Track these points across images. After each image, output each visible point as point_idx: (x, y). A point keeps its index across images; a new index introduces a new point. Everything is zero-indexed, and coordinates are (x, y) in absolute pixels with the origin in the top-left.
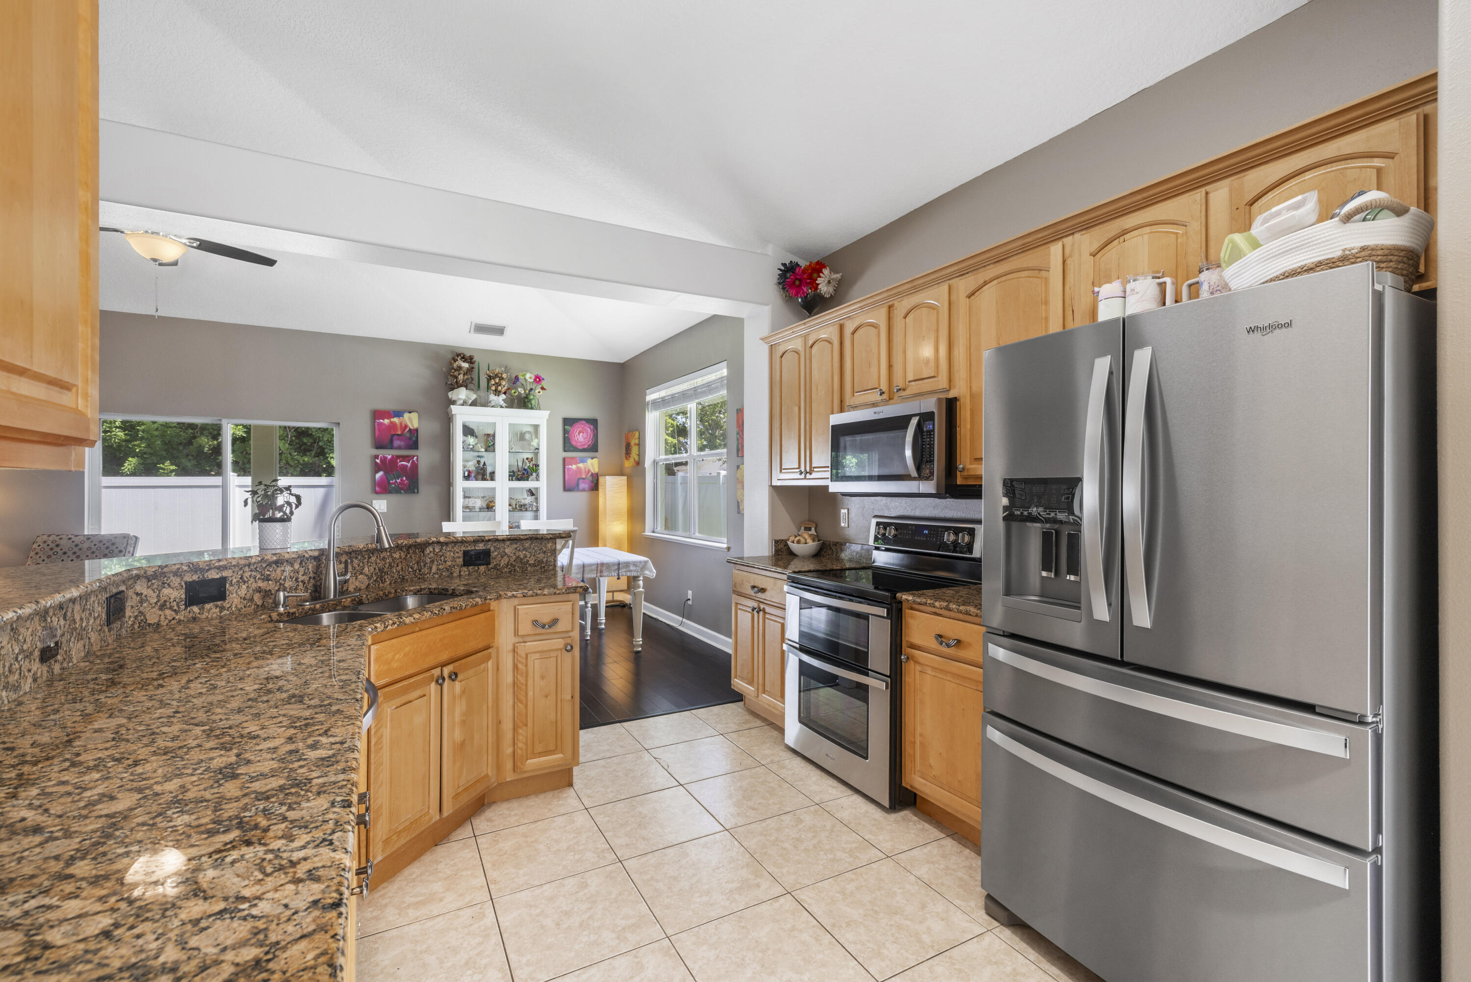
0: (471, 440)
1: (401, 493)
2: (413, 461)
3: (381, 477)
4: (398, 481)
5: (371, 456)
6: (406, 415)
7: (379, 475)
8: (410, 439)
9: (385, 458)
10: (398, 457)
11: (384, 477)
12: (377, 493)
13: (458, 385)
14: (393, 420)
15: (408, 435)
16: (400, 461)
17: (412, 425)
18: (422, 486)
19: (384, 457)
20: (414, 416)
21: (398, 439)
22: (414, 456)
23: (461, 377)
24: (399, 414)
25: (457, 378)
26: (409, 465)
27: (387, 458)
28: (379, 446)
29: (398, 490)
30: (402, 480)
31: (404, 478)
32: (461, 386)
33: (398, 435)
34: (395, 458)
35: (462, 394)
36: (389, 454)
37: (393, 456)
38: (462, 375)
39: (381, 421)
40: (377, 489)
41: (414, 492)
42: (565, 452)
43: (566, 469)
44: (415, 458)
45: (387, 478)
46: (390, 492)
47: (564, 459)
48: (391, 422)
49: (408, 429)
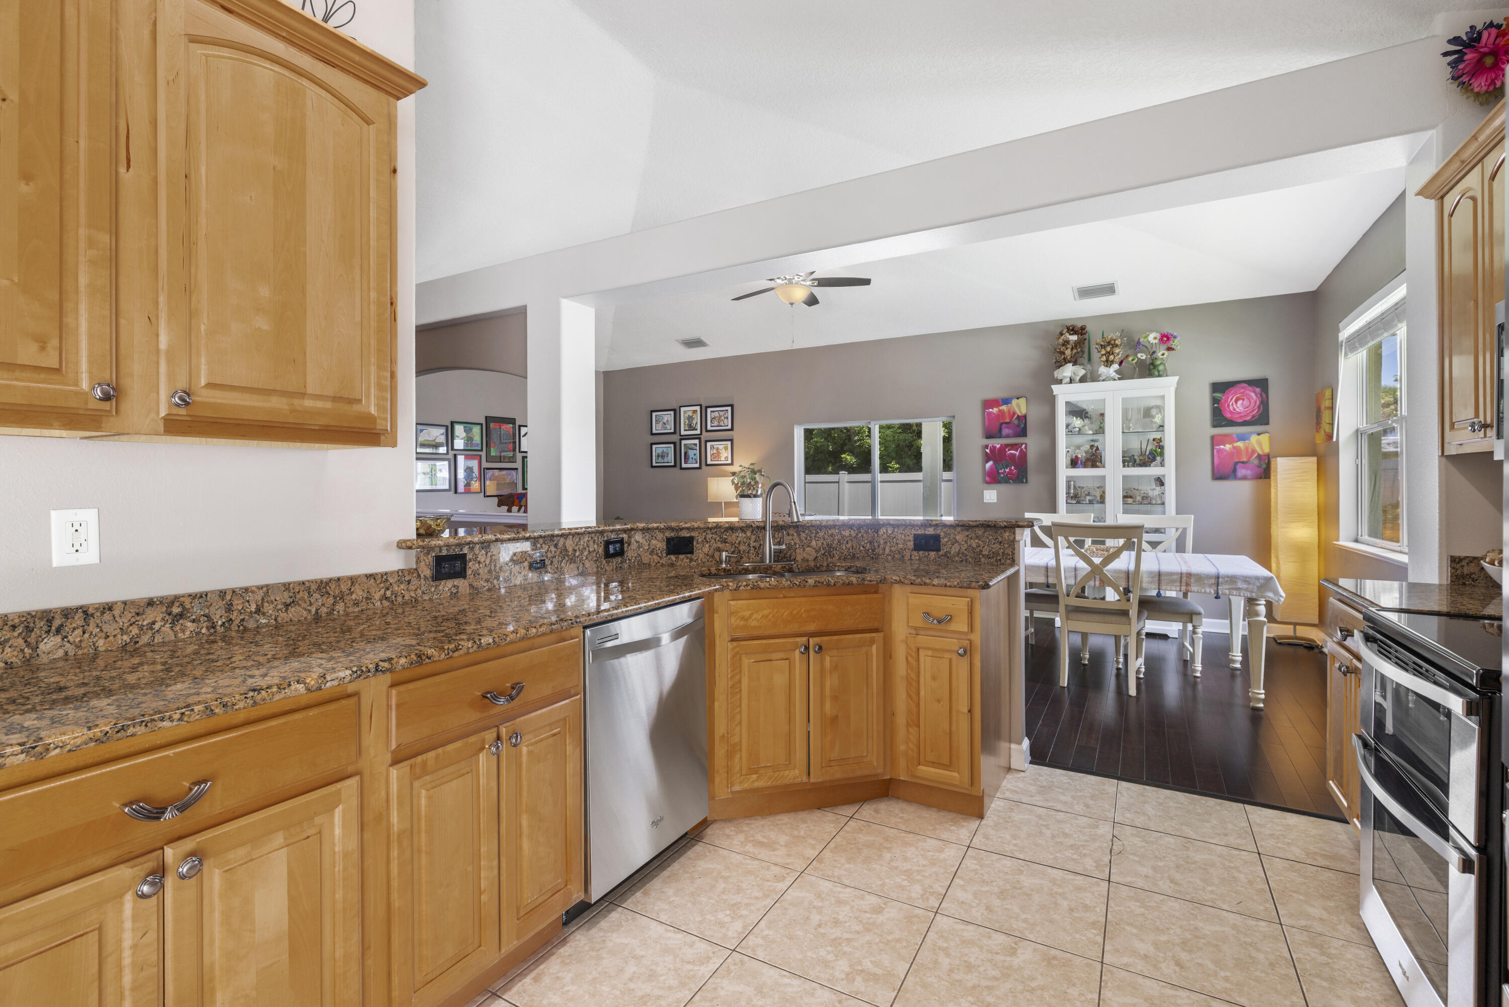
0: (1077, 422)
1: (1010, 483)
2: (1022, 449)
3: (991, 467)
4: (1007, 470)
5: (983, 446)
6: (1014, 402)
7: (990, 463)
8: (1018, 426)
9: (994, 447)
10: (1007, 445)
11: (994, 466)
12: (987, 483)
13: (1066, 361)
14: (1001, 408)
15: (1016, 422)
16: (1009, 450)
17: (1020, 411)
18: (1032, 476)
20: (1022, 401)
21: (1007, 428)
22: (1022, 444)
23: (1068, 352)
24: (1007, 401)
25: (1064, 354)
26: (1017, 453)
27: (996, 447)
29: (1006, 480)
30: (1010, 469)
31: (1013, 468)
32: (1069, 362)
33: (1006, 423)
34: (1004, 447)
35: (1068, 370)
36: (997, 443)
37: (1001, 445)
38: (1069, 350)
39: (991, 410)
40: (987, 479)
41: (1023, 482)
42: (1214, 426)
43: (1215, 451)
44: (1024, 446)
45: (996, 468)
46: (999, 482)
47: (1213, 438)
48: (1000, 411)
49: (1016, 416)
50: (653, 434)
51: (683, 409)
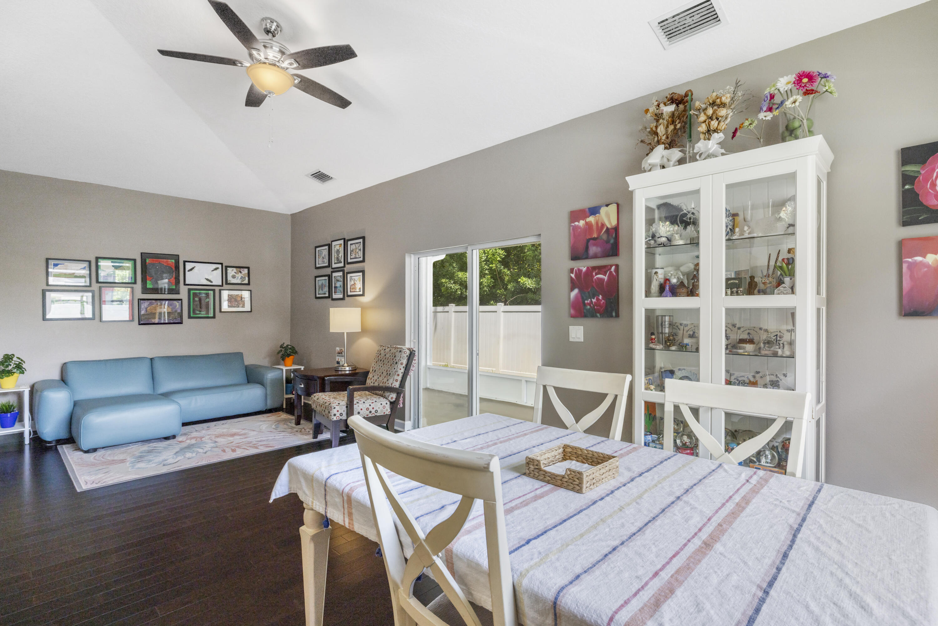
1: (597, 317)
2: (611, 272)
3: (576, 296)
4: (594, 300)
5: (568, 270)
6: (603, 210)
7: (576, 291)
8: (607, 242)
9: (580, 271)
10: (594, 268)
11: (579, 295)
12: (572, 316)
13: (658, 143)
14: (588, 220)
15: (605, 237)
16: (596, 274)
17: (610, 222)
18: (623, 309)
19: (579, 269)
21: (594, 245)
22: (611, 266)
23: (661, 131)
24: (594, 211)
25: (656, 133)
26: (606, 278)
27: (582, 270)
28: (575, 257)
29: (593, 314)
30: (598, 299)
31: (600, 297)
32: (662, 144)
33: (594, 239)
34: (591, 271)
36: (583, 266)
37: (588, 268)
38: (663, 128)
39: (577, 224)
40: (572, 312)
41: (611, 316)
42: (905, 224)
43: (905, 266)
44: (613, 268)
45: (582, 298)
46: (585, 316)
47: (901, 244)
48: (586, 223)
49: (605, 229)
50: (317, 268)
51: (334, 243)
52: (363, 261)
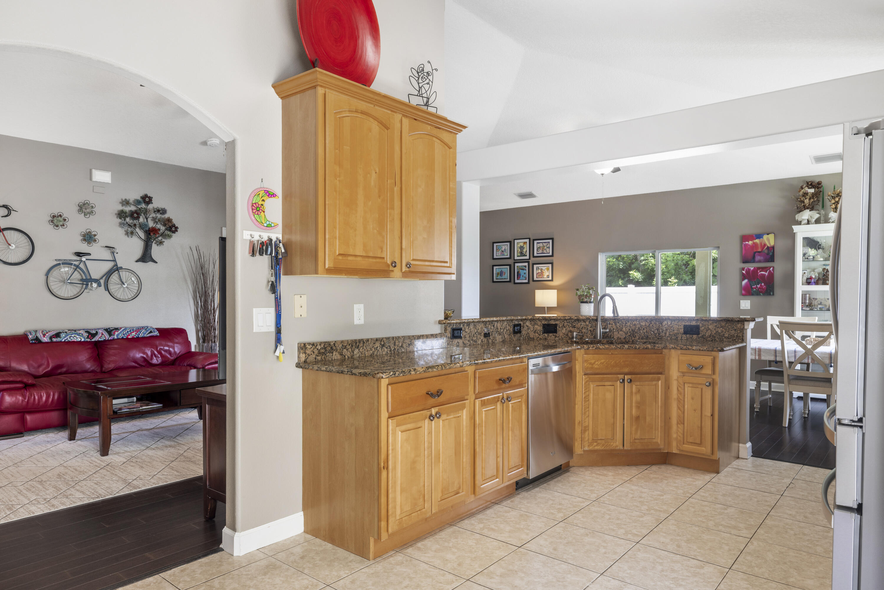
0: (812, 252)
1: (760, 295)
2: (770, 271)
3: (746, 284)
4: (758, 286)
5: (740, 268)
6: (765, 237)
7: (746, 281)
8: (768, 254)
10: (759, 268)
11: (748, 283)
12: (743, 295)
13: (805, 208)
14: (755, 241)
15: (766, 251)
16: (760, 272)
17: (770, 243)
18: (777, 290)
19: (748, 268)
20: (771, 237)
21: (759, 255)
22: (770, 267)
23: (807, 201)
24: (759, 236)
25: (804, 202)
26: (767, 274)
27: (750, 269)
28: (745, 261)
29: (758, 293)
30: (761, 285)
31: (763, 284)
32: (808, 208)
33: (759, 252)
34: (756, 269)
35: (806, 215)
36: (751, 267)
37: (754, 268)
38: (807, 200)
39: (747, 243)
40: (743, 292)
41: (770, 295)
44: (771, 269)
45: (750, 284)
46: (752, 295)
48: (754, 243)
49: (766, 247)
50: (494, 259)
51: (516, 241)
52: (552, 256)
